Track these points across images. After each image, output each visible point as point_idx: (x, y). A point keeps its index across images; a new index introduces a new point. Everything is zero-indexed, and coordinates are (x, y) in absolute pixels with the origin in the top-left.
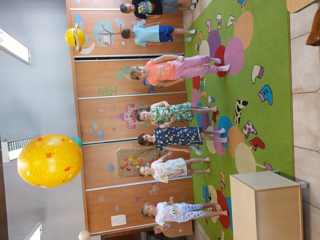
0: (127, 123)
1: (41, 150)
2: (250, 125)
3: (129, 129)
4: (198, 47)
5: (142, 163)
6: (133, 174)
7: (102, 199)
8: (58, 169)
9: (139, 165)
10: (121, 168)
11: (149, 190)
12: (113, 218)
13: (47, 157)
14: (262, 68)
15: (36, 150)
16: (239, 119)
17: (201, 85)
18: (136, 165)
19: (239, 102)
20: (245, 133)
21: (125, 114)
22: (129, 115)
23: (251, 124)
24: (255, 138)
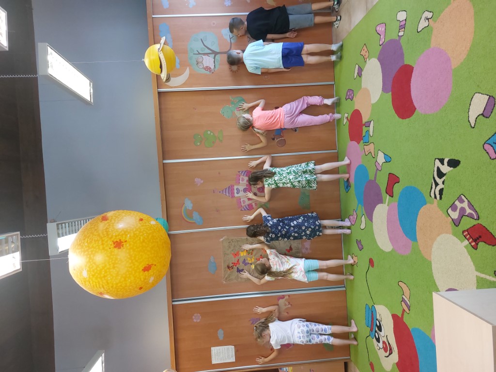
0: (239, 201)
1: (106, 235)
4: (360, 70)
8: (133, 267)
13: (115, 247)
14: (491, 98)
15: (99, 235)
16: (441, 191)
17: (364, 135)
19: (442, 161)
20: (453, 217)
21: (235, 187)
22: (241, 188)
23: (465, 200)
24: (475, 225)
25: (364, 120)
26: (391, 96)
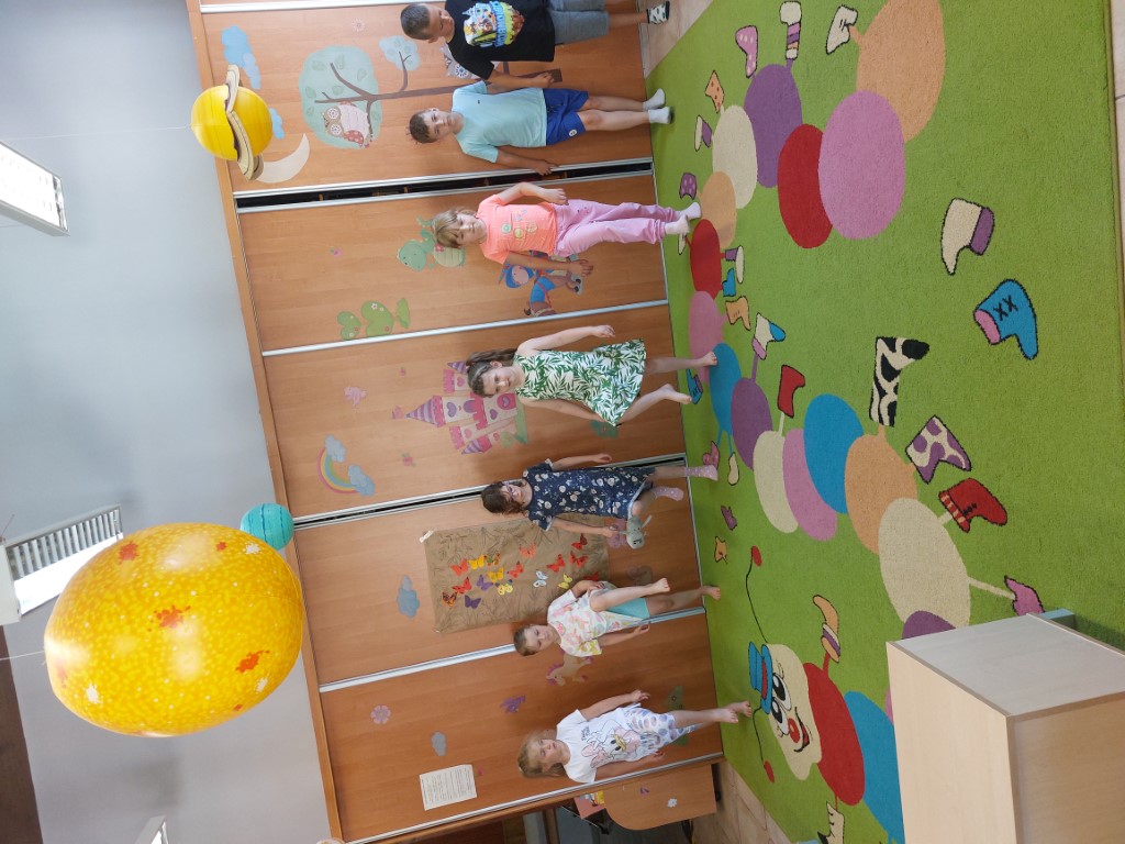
0: (455, 431)
1: (135, 599)
2: (940, 431)
3: (464, 452)
4: (708, 132)
5: (519, 574)
6: (488, 618)
7: (381, 717)
8: (213, 666)
9: (511, 581)
10: (446, 597)
11: (552, 670)
12: (427, 780)
13: (163, 625)
14: (985, 210)
15: (118, 600)
16: (892, 407)
17: (724, 278)
18: (497, 585)
19: (891, 343)
20: (918, 464)
21: (445, 401)
22: (459, 401)
23: (942, 428)
24: (963, 481)
25: (724, 246)
26: (777, 194)
